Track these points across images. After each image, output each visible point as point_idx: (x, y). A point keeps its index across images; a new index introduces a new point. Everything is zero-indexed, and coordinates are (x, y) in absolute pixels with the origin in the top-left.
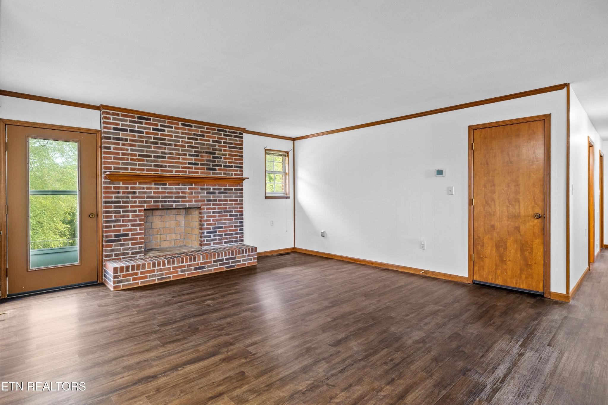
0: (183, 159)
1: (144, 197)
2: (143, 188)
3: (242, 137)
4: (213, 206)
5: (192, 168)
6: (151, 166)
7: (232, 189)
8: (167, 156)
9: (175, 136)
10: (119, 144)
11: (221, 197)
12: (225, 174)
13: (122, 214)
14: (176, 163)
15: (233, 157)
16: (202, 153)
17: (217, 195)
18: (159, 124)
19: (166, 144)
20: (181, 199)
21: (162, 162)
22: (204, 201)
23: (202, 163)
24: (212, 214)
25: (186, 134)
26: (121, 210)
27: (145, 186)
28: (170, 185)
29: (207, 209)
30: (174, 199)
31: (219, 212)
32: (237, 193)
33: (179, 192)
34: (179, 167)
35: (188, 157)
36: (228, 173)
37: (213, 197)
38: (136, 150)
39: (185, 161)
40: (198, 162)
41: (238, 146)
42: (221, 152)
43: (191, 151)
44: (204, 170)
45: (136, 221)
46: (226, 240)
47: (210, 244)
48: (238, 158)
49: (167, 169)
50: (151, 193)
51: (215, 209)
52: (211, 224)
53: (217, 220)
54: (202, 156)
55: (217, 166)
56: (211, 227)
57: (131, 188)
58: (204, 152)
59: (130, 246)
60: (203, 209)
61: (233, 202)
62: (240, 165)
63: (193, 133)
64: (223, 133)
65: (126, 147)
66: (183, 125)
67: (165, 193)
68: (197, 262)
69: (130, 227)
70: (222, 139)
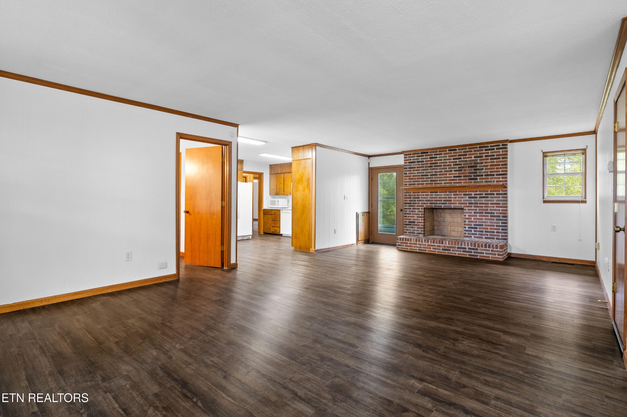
0: (449, 174)
1: (424, 201)
2: (424, 195)
3: (506, 148)
4: (474, 207)
5: (456, 180)
6: (428, 181)
7: (494, 194)
8: (438, 173)
9: (444, 160)
10: (411, 171)
11: (482, 201)
12: (486, 182)
13: (412, 210)
14: (444, 177)
15: (495, 167)
16: (465, 168)
17: (478, 199)
18: (434, 154)
19: (437, 166)
20: (448, 202)
21: (435, 178)
22: (466, 204)
23: (465, 175)
24: (473, 214)
25: (452, 156)
26: (412, 208)
27: (425, 194)
28: (440, 192)
29: (469, 210)
30: (443, 202)
31: (480, 213)
32: (499, 197)
33: (447, 197)
34: (446, 180)
35: (453, 172)
36: (489, 181)
37: (474, 201)
38: (420, 173)
39: (451, 176)
40: (461, 175)
41: (501, 157)
42: (482, 164)
43: (456, 168)
44: (467, 180)
45: (419, 214)
46: (487, 236)
47: (471, 237)
48: (501, 166)
49: (438, 182)
50: (428, 198)
51: (476, 210)
52: (472, 222)
53: (478, 219)
54: (464, 170)
55: (479, 176)
56: (473, 224)
57: (417, 195)
58: (466, 167)
59: (416, 229)
60: (466, 210)
61: (495, 205)
62: (502, 173)
63: (457, 154)
64: (484, 149)
65: (415, 172)
66: (449, 150)
67: (437, 198)
68: (444, 245)
69: (416, 218)
70: (483, 153)
